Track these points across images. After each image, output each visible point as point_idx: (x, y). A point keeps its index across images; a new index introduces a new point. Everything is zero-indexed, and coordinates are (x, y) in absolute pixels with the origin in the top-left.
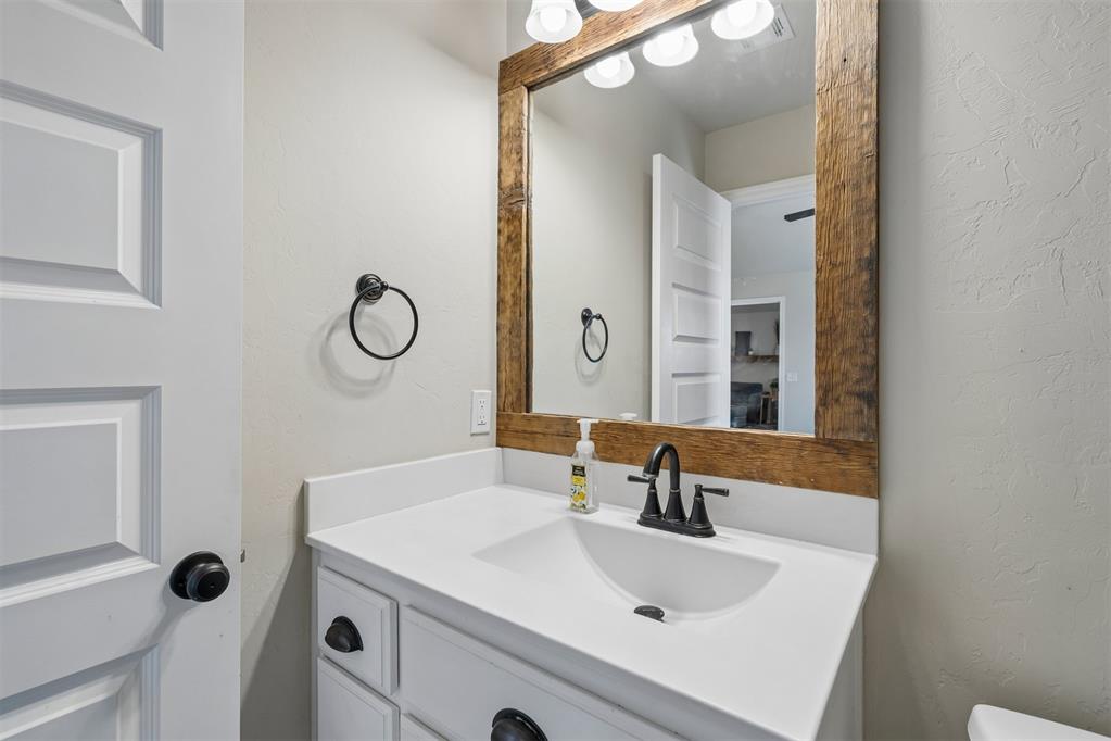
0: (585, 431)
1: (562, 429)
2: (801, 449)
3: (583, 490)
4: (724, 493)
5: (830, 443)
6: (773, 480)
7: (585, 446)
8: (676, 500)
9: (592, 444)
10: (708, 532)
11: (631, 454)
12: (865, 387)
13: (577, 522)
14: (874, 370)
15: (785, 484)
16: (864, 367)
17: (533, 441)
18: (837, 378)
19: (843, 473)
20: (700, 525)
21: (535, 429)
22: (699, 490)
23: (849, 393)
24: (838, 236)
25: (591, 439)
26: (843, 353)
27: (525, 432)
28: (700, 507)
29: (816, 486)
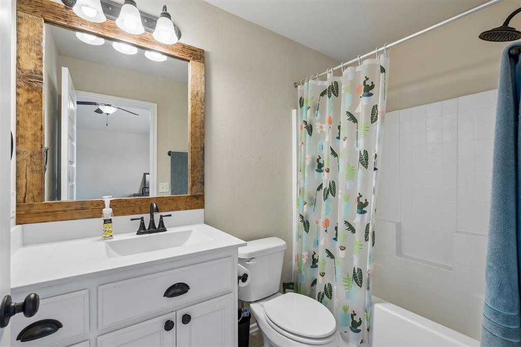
0: (107, 204)
1: (79, 206)
2: (187, 199)
3: (111, 229)
4: (170, 215)
5: (194, 196)
6: (179, 210)
7: (107, 211)
8: (152, 223)
9: (111, 209)
10: (165, 230)
11: (124, 211)
12: (202, 181)
13: (110, 243)
14: (203, 176)
15: (183, 210)
16: (202, 175)
17: (56, 216)
18: (196, 178)
19: (197, 203)
20: (162, 228)
21: (56, 210)
22: (161, 217)
23: (199, 182)
24: (196, 140)
25: (110, 207)
26: (197, 172)
27: (47, 212)
28: (161, 223)
29: (191, 209)
